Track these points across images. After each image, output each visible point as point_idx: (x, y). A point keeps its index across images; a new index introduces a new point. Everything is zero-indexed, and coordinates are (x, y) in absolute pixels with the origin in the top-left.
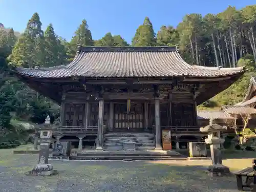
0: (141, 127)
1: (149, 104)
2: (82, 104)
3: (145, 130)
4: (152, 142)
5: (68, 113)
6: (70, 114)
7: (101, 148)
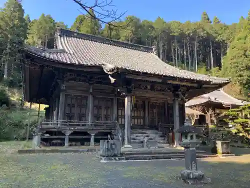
0: (142, 124)
1: (149, 102)
2: (85, 97)
3: (146, 127)
4: (164, 140)
5: (69, 105)
6: (71, 106)
7: (130, 146)
